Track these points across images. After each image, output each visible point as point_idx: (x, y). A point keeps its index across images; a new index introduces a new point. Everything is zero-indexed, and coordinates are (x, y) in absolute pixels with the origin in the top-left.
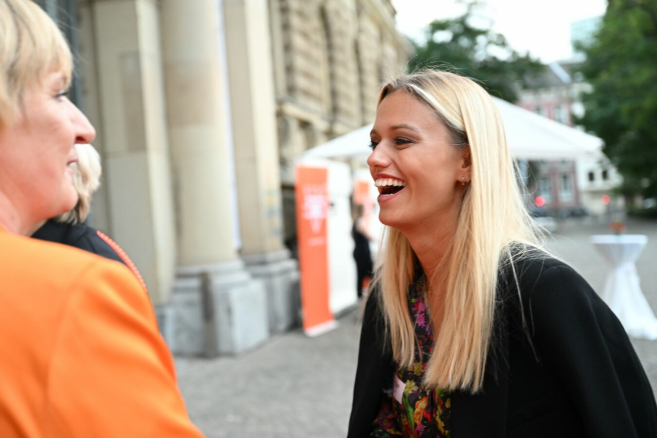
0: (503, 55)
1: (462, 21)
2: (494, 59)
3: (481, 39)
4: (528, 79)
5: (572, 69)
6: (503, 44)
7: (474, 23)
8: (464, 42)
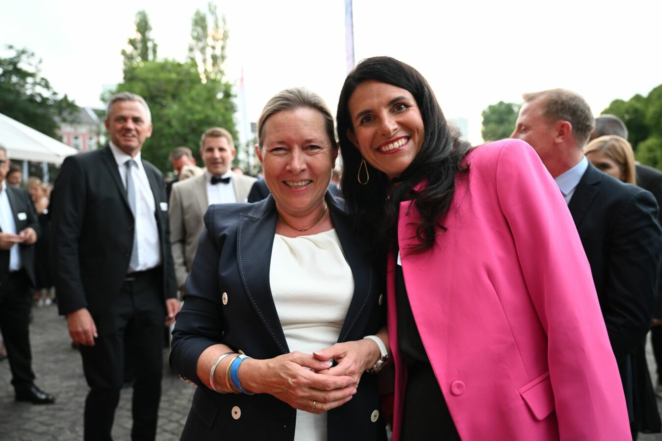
0: (46, 94)
1: (13, 62)
2: (40, 95)
3: (30, 80)
4: (65, 114)
5: (99, 113)
6: (47, 86)
7: (23, 66)
8: (14, 79)
